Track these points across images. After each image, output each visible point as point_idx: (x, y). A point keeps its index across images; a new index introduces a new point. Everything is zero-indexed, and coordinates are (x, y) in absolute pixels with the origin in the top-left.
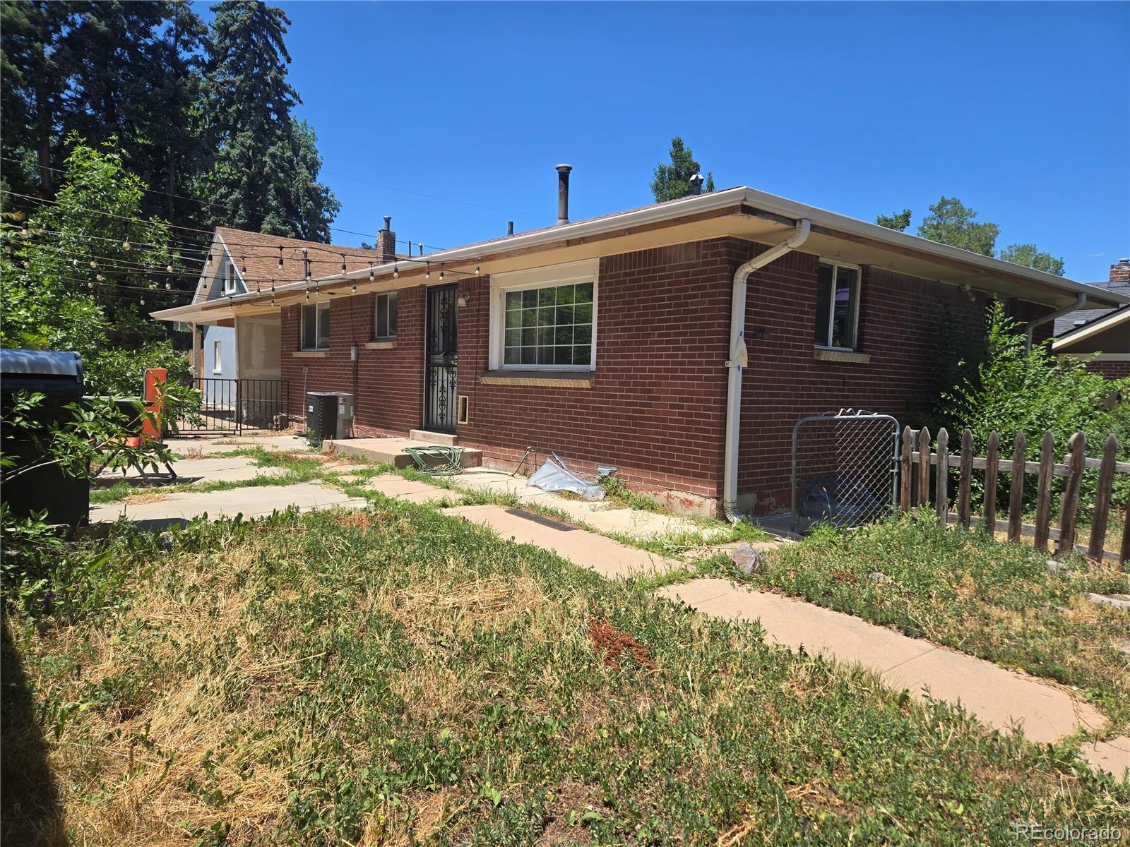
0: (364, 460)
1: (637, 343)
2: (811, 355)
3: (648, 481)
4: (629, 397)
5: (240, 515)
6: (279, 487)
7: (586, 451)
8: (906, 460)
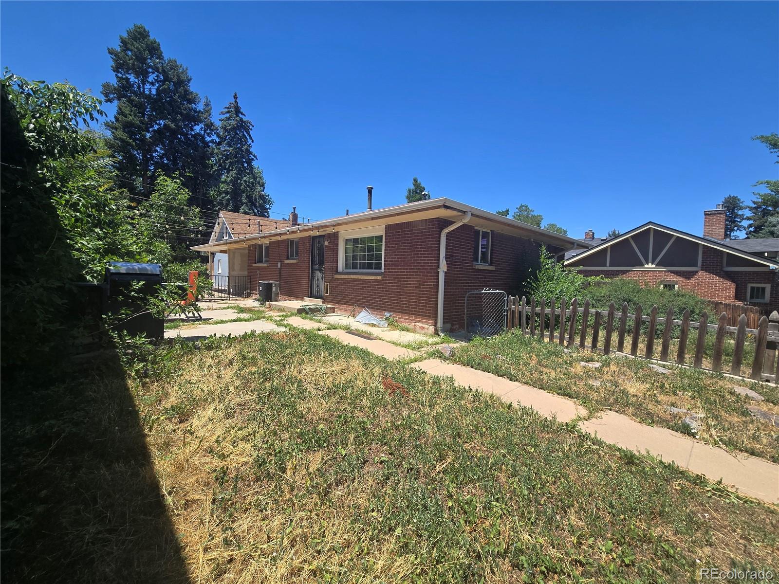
0: (284, 311)
1: (401, 261)
2: (472, 266)
3: (407, 319)
4: (398, 283)
5: (230, 334)
6: (247, 322)
7: (380, 306)
8: (510, 309)
